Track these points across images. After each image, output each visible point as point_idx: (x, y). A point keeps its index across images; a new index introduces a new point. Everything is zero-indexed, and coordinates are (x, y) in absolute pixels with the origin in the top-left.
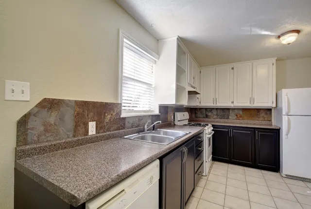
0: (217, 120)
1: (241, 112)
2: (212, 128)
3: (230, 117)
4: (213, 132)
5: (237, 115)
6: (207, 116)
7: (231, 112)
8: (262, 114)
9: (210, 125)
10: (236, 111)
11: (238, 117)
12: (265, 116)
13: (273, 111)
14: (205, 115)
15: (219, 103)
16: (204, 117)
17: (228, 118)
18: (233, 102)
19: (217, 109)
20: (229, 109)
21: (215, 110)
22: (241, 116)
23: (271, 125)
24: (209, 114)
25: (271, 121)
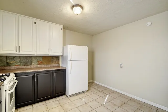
0: (20, 67)
1: (41, 59)
2: (15, 78)
3: (33, 63)
4: (17, 81)
5: (38, 62)
6: (8, 64)
7: (33, 59)
8: (55, 60)
9: (12, 75)
10: (38, 58)
11: (40, 63)
12: (56, 61)
13: (60, 58)
14: (5, 64)
15: (22, 51)
16: (4, 66)
17: (31, 64)
18: (36, 51)
19: (20, 57)
20: (32, 57)
21: (19, 58)
22: (41, 62)
23: (59, 67)
24: (12, 62)
25: (59, 64)
